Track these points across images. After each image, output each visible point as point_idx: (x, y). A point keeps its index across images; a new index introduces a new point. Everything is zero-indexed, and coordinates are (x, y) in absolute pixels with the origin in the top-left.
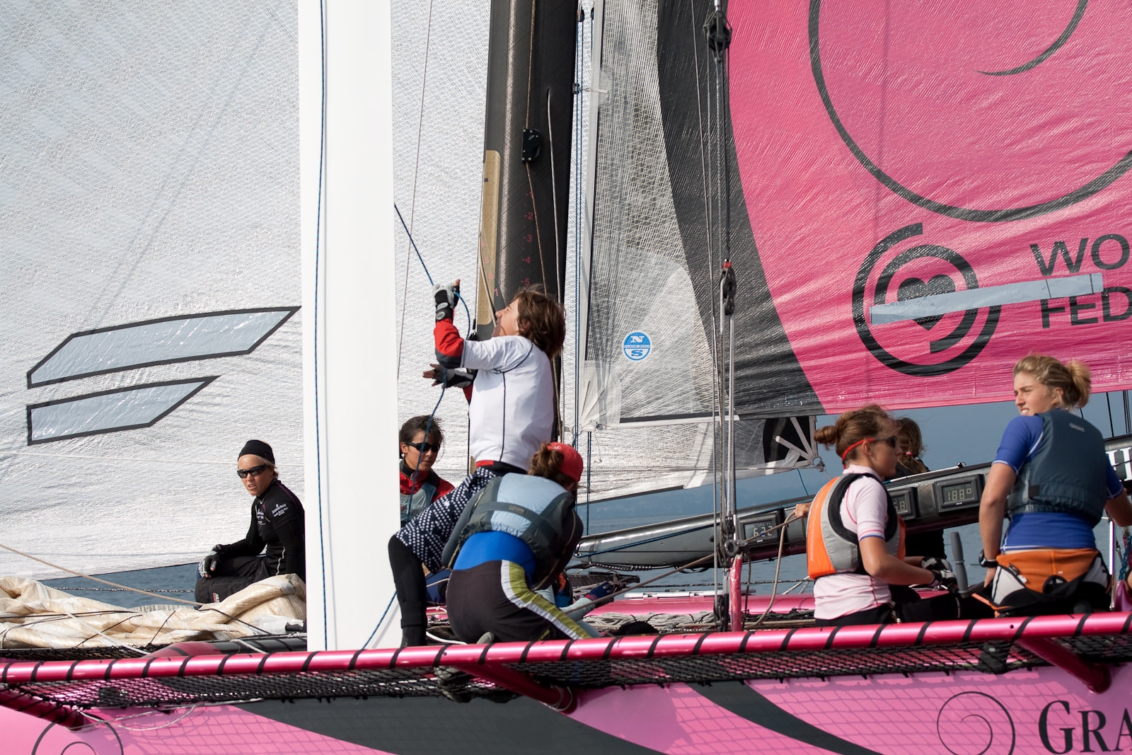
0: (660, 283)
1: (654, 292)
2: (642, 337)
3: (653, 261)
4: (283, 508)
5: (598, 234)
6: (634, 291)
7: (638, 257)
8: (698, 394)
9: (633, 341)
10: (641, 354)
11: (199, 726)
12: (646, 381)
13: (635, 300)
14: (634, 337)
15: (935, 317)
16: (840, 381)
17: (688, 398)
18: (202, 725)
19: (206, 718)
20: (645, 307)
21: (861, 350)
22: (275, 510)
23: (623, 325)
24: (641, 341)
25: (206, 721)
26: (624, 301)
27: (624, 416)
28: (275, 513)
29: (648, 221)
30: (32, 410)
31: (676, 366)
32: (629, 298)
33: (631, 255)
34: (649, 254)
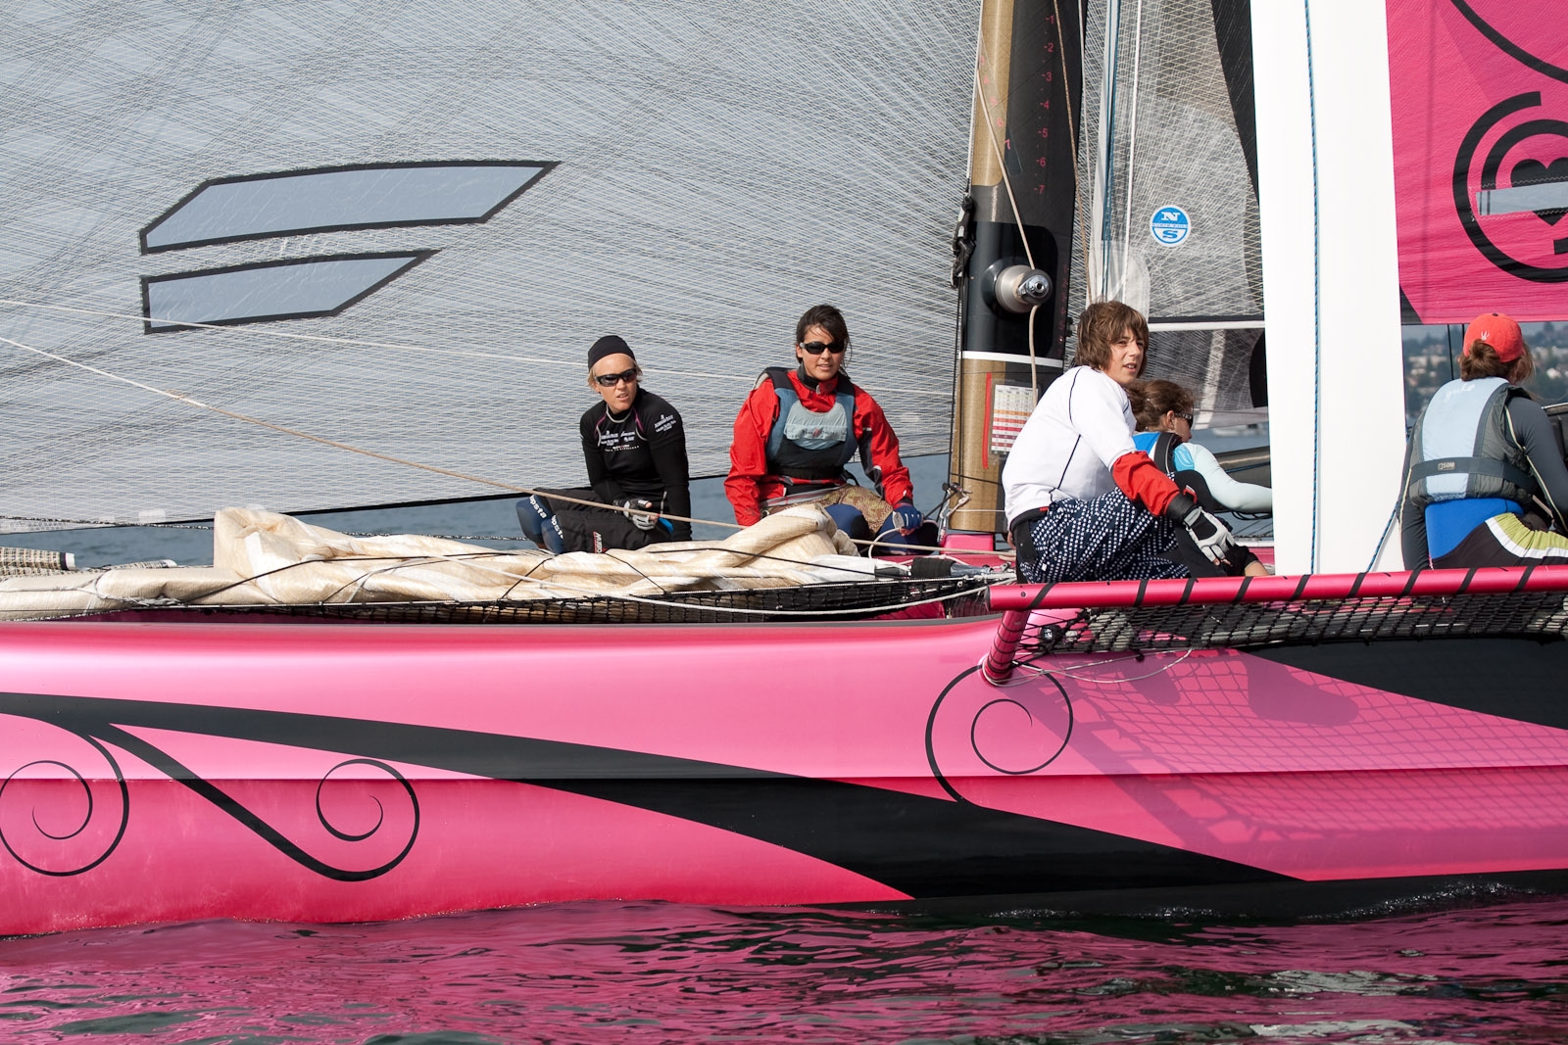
0: (1200, 145)
1: (1192, 157)
2: (1177, 214)
3: (1191, 117)
4: (669, 422)
5: (1121, 77)
6: (1167, 154)
7: (1171, 111)
8: (1252, 291)
9: (1165, 219)
10: (1175, 236)
11: (1182, 677)
12: (1184, 270)
13: (1168, 165)
14: (1166, 214)
15: (1560, 209)
16: (1438, 283)
17: (1239, 295)
18: (1187, 676)
19: (1195, 665)
20: (1181, 175)
21: (1467, 246)
22: (660, 423)
23: (1151, 197)
24: (1175, 219)
25: (1194, 671)
26: (1153, 166)
27: (1154, 315)
28: (659, 427)
29: (1184, 65)
30: (150, 285)
31: (1223, 254)
32: (1159, 162)
33: (1162, 108)
34: (1186, 107)
